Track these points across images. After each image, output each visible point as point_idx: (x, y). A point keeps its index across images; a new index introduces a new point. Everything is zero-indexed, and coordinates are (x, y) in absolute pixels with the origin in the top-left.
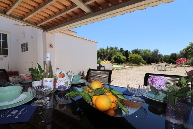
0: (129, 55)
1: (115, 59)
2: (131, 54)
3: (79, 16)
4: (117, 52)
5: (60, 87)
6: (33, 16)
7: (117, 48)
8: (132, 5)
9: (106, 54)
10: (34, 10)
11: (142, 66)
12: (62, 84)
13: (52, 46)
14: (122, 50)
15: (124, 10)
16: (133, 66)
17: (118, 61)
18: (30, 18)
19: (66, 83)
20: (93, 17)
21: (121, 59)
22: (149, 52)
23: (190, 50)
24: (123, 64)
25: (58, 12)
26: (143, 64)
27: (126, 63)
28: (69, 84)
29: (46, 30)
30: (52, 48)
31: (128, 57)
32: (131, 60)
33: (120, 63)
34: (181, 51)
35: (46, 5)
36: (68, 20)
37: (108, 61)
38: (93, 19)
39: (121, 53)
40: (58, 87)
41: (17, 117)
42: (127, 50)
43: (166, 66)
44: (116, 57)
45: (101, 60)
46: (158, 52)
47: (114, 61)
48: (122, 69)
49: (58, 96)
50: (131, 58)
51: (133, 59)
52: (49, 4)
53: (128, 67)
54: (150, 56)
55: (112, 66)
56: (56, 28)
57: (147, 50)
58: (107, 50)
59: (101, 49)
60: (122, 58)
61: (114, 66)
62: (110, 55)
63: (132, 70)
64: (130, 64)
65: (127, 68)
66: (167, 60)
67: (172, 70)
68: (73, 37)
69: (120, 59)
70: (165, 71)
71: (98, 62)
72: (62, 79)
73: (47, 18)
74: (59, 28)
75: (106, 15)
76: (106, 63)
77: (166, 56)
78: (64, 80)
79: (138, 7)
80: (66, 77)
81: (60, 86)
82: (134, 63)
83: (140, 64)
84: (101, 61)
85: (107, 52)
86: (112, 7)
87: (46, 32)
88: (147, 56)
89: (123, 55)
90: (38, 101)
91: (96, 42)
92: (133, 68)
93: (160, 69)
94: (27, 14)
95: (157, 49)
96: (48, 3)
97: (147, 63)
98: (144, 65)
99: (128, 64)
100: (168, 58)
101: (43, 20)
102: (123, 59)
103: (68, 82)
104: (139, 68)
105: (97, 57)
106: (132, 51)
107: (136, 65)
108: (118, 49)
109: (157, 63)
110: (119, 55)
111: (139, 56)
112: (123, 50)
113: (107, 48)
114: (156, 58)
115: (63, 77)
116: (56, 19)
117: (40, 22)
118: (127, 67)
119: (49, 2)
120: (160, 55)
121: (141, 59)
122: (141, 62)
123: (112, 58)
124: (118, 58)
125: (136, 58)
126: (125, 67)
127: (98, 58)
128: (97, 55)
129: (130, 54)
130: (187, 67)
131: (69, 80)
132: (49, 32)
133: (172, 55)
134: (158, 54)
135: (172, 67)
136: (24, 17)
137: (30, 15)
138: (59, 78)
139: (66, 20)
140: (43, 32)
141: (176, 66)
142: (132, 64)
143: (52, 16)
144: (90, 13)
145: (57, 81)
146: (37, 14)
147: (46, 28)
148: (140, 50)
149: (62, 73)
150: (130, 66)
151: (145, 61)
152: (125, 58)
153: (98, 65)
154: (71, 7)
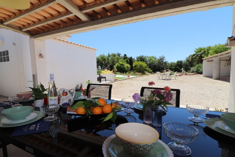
0: (133, 63)
1: (118, 67)
2: (136, 62)
3: (74, 22)
4: (120, 59)
5: (64, 105)
6: (18, 20)
7: (120, 54)
8: (131, 18)
9: (108, 62)
10: (19, 14)
11: (147, 75)
12: (66, 101)
13: (42, 55)
14: (125, 57)
15: (123, 21)
16: (137, 76)
17: (122, 70)
18: (14, 22)
19: (69, 100)
20: (91, 26)
21: (125, 68)
22: (155, 59)
23: (195, 57)
24: (127, 73)
25: (50, 17)
26: (148, 72)
27: (130, 72)
28: (72, 101)
29: (33, 36)
30: (43, 58)
31: (133, 65)
32: (135, 69)
33: (123, 73)
34: (187, 58)
35: (35, 9)
36: (61, 26)
37: (110, 71)
38: (91, 28)
39: (125, 60)
40: (62, 104)
41: (37, 129)
42: (132, 57)
43: (171, 74)
44: (119, 65)
45: (102, 69)
46: (164, 59)
47: (116, 70)
48: (125, 80)
49: (63, 113)
50: (135, 66)
51: (137, 68)
52: (40, 9)
53: (133, 76)
54: (156, 64)
55: (115, 76)
56: (47, 35)
57: (153, 57)
58: (108, 57)
59: (102, 55)
60: (125, 66)
61: (117, 76)
62: (112, 62)
63: (136, 80)
64: (135, 73)
65: (131, 78)
66: (173, 68)
67: (176, 79)
68: (67, 43)
69: (123, 67)
70: (169, 81)
71: (98, 73)
72: (65, 97)
73: (36, 22)
74: (50, 35)
75: (105, 25)
76: (107, 73)
77: (172, 63)
78: (67, 98)
79: (136, 20)
80: (69, 95)
81: (64, 103)
82: (138, 72)
83: (145, 73)
84: (102, 71)
85: (108, 59)
86: (111, 18)
87: (35, 38)
88: (152, 63)
89: (127, 63)
90: (48, 117)
91: (95, 49)
92: (137, 78)
93: (165, 78)
94: (9, 18)
95: (163, 56)
96: (38, 8)
97: (152, 71)
98: (149, 74)
99: (132, 73)
100: (174, 66)
101: (30, 24)
102: (127, 67)
103: (71, 99)
104: (145, 77)
105: (97, 65)
106: (137, 58)
107: (141, 74)
108: (121, 56)
109: (163, 71)
110: (122, 63)
111: (144, 64)
112: (127, 57)
113: (109, 54)
114: (162, 66)
115: (66, 95)
116: (48, 24)
117: (25, 26)
118: (131, 76)
119: (40, 7)
120: (165, 63)
121: (146, 68)
122: (146, 70)
123: (115, 67)
124: (121, 67)
125: (141, 66)
126: (129, 77)
127: (98, 67)
128: (97, 63)
129: (134, 61)
130: (192, 75)
131: (72, 97)
132: (37, 39)
133: (178, 62)
134: (164, 61)
135: (177, 76)
136: (4, 20)
137: (13, 19)
138: (62, 96)
139: (60, 26)
140: (30, 38)
141: (181, 74)
142: (136, 73)
143: (41, 20)
144: (87, 22)
145: (61, 99)
146: (24, 18)
147: (34, 34)
148: (146, 57)
149: (65, 92)
150: (134, 76)
151: (151, 69)
152: (129, 66)
153: (98, 76)
154: (65, 13)
